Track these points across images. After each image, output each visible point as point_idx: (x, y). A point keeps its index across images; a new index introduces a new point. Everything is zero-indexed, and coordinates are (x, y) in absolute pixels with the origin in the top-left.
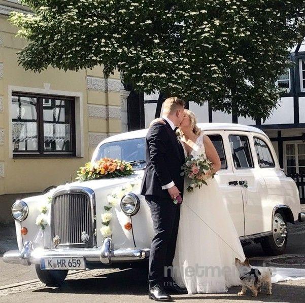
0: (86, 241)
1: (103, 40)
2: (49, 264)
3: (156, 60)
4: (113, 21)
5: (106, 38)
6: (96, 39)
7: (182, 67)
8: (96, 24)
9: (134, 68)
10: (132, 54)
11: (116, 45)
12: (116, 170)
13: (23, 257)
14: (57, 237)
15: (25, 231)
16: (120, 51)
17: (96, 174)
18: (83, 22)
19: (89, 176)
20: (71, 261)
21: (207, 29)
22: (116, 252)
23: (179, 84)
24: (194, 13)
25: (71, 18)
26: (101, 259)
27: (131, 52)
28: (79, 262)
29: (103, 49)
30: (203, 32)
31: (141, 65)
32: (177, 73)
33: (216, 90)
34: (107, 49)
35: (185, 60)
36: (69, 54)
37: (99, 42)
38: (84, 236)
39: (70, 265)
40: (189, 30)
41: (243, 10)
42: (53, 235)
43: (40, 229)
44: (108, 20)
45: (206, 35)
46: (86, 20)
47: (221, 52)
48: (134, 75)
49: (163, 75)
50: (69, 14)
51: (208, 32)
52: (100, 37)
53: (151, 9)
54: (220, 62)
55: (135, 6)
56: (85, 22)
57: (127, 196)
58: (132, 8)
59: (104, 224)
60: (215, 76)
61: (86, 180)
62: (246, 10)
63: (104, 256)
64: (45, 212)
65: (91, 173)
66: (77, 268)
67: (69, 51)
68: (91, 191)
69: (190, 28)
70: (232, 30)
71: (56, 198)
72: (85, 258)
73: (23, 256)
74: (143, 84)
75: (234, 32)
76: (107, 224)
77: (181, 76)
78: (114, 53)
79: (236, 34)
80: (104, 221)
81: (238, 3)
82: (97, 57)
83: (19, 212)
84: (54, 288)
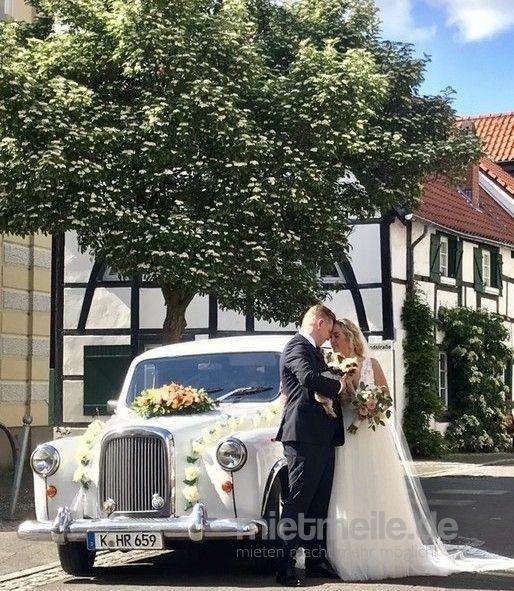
0: (159, 508)
1: (94, 196)
2: (103, 541)
3: (176, 232)
4: (109, 166)
5: (97, 192)
6: (82, 193)
7: (211, 243)
8: (88, 170)
9: (136, 240)
10: (138, 219)
11: (113, 204)
12: (194, 403)
13: (57, 531)
14: (110, 502)
15: (52, 492)
16: (120, 214)
17: (166, 408)
18: (69, 165)
19: (155, 410)
20: (140, 537)
21: (257, 190)
22: (213, 525)
23: (205, 270)
24: (241, 164)
25: (55, 158)
26: (190, 535)
27: (136, 217)
28: (153, 538)
29: (93, 209)
30: (251, 194)
31: (149, 237)
32: (204, 253)
33: (255, 281)
34: (99, 209)
35: (214, 233)
36: (32, 212)
37: (88, 198)
38: (156, 500)
39: (138, 543)
40: (228, 188)
41: (308, 165)
42: (103, 498)
43: (82, 489)
44: (104, 165)
45: (256, 197)
46: (74, 163)
47: (266, 224)
48: (133, 252)
49: (185, 255)
50: (52, 152)
51: (259, 194)
52: (89, 189)
53: (174, 152)
54: (263, 238)
55: (150, 147)
56: (73, 166)
57: (226, 443)
58: (145, 149)
59: (187, 482)
60: (259, 259)
61: (152, 415)
62: (314, 165)
63: (194, 530)
64: (86, 463)
65: (158, 406)
66: (149, 547)
67: (32, 208)
68: (167, 433)
69: (229, 186)
70: (290, 193)
71: (109, 442)
72: (163, 532)
73: (58, 529)
74: (148, 266)
75: (294, 195)
76: (191, 483)
77: (211, 258)
78: (111, 216)
79: (295, 199)
80: (189, 479)
81: (302, 154)
82: (80, 220)
83: (44, 463)
84: (92, 579)
